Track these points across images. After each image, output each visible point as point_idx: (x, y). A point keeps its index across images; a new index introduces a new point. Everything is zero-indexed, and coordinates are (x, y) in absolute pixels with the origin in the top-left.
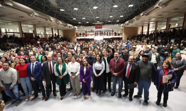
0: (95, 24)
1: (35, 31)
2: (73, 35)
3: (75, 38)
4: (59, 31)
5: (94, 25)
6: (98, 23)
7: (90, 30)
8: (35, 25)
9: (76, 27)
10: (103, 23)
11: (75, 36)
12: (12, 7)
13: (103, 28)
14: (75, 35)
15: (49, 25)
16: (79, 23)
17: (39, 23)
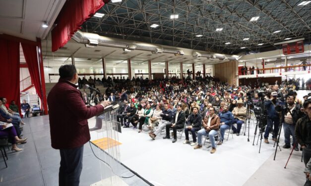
0: (281, 45)
1: (167, 70)
2: (233, 72)
3: (236, 76)
4: (206, 66)
5: (280, 47)
6: (288, 40)
7: (275, 59)
8: (167, 62)
9: (236, 57)
10: (303, 39)
11: (235, 74)
12: (136, 49)
13: (305, 52)
14: (235, 71)
15: (186, 59)
16: (242, 48)
17: (170, 59)
